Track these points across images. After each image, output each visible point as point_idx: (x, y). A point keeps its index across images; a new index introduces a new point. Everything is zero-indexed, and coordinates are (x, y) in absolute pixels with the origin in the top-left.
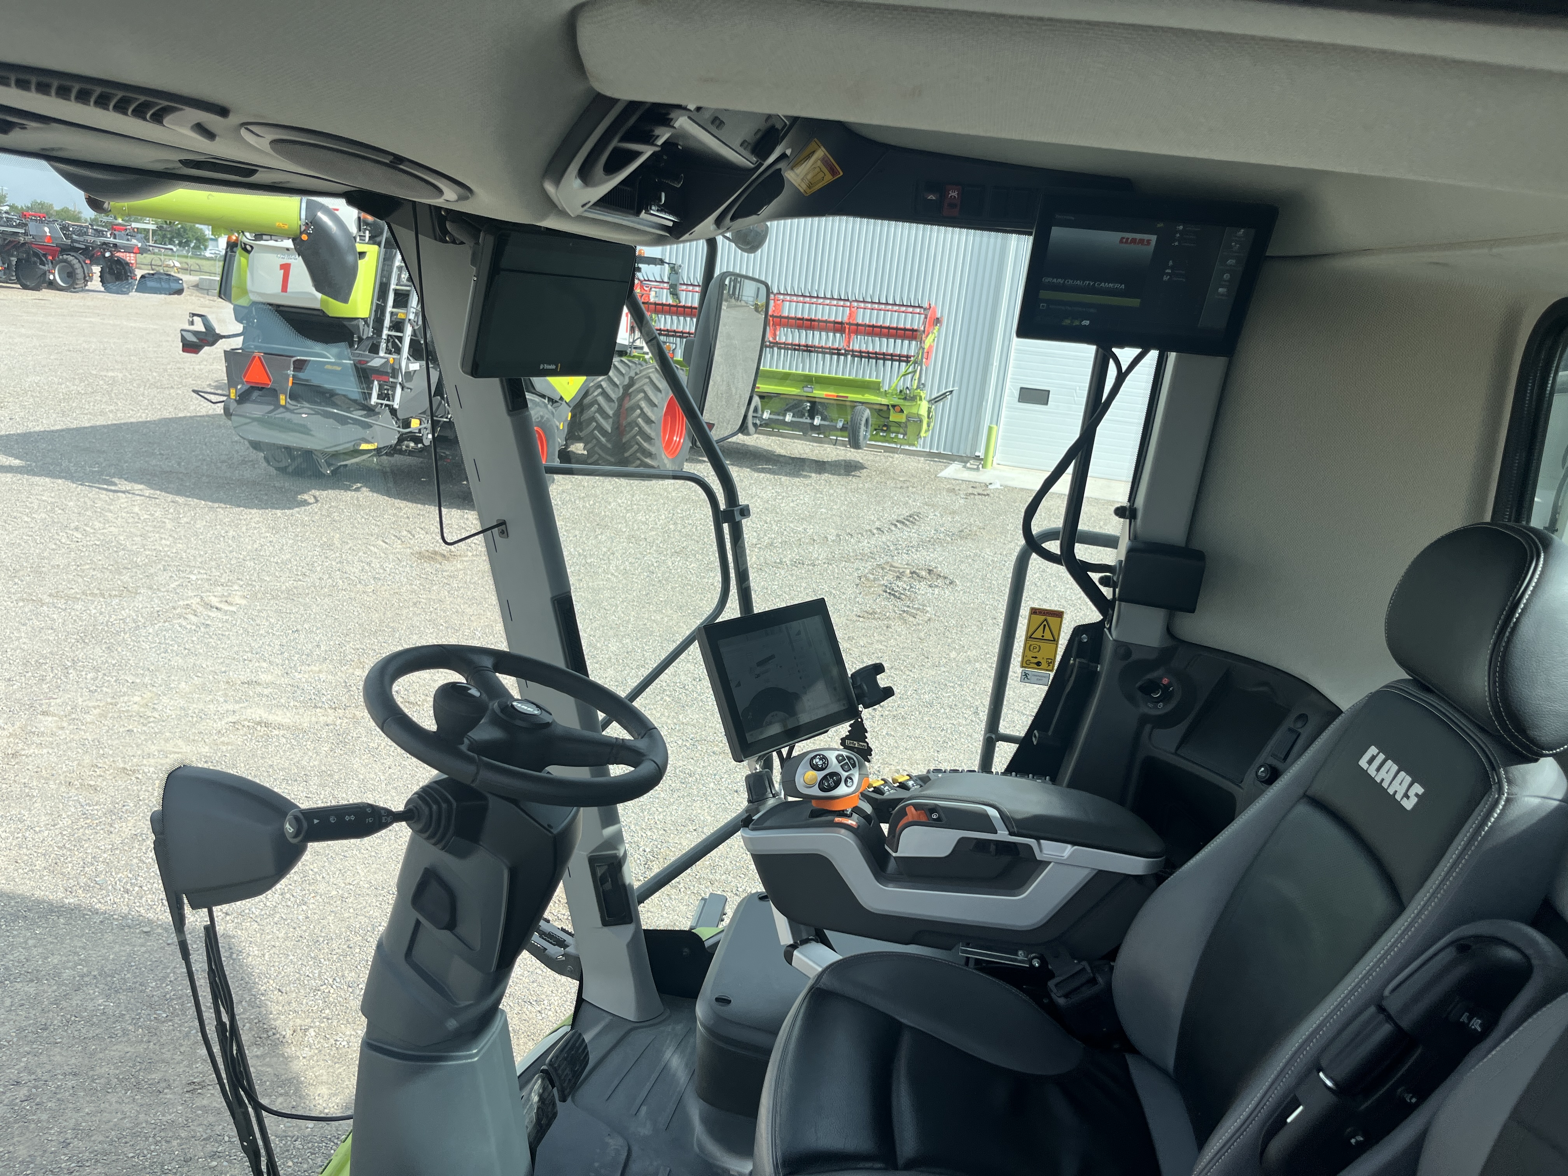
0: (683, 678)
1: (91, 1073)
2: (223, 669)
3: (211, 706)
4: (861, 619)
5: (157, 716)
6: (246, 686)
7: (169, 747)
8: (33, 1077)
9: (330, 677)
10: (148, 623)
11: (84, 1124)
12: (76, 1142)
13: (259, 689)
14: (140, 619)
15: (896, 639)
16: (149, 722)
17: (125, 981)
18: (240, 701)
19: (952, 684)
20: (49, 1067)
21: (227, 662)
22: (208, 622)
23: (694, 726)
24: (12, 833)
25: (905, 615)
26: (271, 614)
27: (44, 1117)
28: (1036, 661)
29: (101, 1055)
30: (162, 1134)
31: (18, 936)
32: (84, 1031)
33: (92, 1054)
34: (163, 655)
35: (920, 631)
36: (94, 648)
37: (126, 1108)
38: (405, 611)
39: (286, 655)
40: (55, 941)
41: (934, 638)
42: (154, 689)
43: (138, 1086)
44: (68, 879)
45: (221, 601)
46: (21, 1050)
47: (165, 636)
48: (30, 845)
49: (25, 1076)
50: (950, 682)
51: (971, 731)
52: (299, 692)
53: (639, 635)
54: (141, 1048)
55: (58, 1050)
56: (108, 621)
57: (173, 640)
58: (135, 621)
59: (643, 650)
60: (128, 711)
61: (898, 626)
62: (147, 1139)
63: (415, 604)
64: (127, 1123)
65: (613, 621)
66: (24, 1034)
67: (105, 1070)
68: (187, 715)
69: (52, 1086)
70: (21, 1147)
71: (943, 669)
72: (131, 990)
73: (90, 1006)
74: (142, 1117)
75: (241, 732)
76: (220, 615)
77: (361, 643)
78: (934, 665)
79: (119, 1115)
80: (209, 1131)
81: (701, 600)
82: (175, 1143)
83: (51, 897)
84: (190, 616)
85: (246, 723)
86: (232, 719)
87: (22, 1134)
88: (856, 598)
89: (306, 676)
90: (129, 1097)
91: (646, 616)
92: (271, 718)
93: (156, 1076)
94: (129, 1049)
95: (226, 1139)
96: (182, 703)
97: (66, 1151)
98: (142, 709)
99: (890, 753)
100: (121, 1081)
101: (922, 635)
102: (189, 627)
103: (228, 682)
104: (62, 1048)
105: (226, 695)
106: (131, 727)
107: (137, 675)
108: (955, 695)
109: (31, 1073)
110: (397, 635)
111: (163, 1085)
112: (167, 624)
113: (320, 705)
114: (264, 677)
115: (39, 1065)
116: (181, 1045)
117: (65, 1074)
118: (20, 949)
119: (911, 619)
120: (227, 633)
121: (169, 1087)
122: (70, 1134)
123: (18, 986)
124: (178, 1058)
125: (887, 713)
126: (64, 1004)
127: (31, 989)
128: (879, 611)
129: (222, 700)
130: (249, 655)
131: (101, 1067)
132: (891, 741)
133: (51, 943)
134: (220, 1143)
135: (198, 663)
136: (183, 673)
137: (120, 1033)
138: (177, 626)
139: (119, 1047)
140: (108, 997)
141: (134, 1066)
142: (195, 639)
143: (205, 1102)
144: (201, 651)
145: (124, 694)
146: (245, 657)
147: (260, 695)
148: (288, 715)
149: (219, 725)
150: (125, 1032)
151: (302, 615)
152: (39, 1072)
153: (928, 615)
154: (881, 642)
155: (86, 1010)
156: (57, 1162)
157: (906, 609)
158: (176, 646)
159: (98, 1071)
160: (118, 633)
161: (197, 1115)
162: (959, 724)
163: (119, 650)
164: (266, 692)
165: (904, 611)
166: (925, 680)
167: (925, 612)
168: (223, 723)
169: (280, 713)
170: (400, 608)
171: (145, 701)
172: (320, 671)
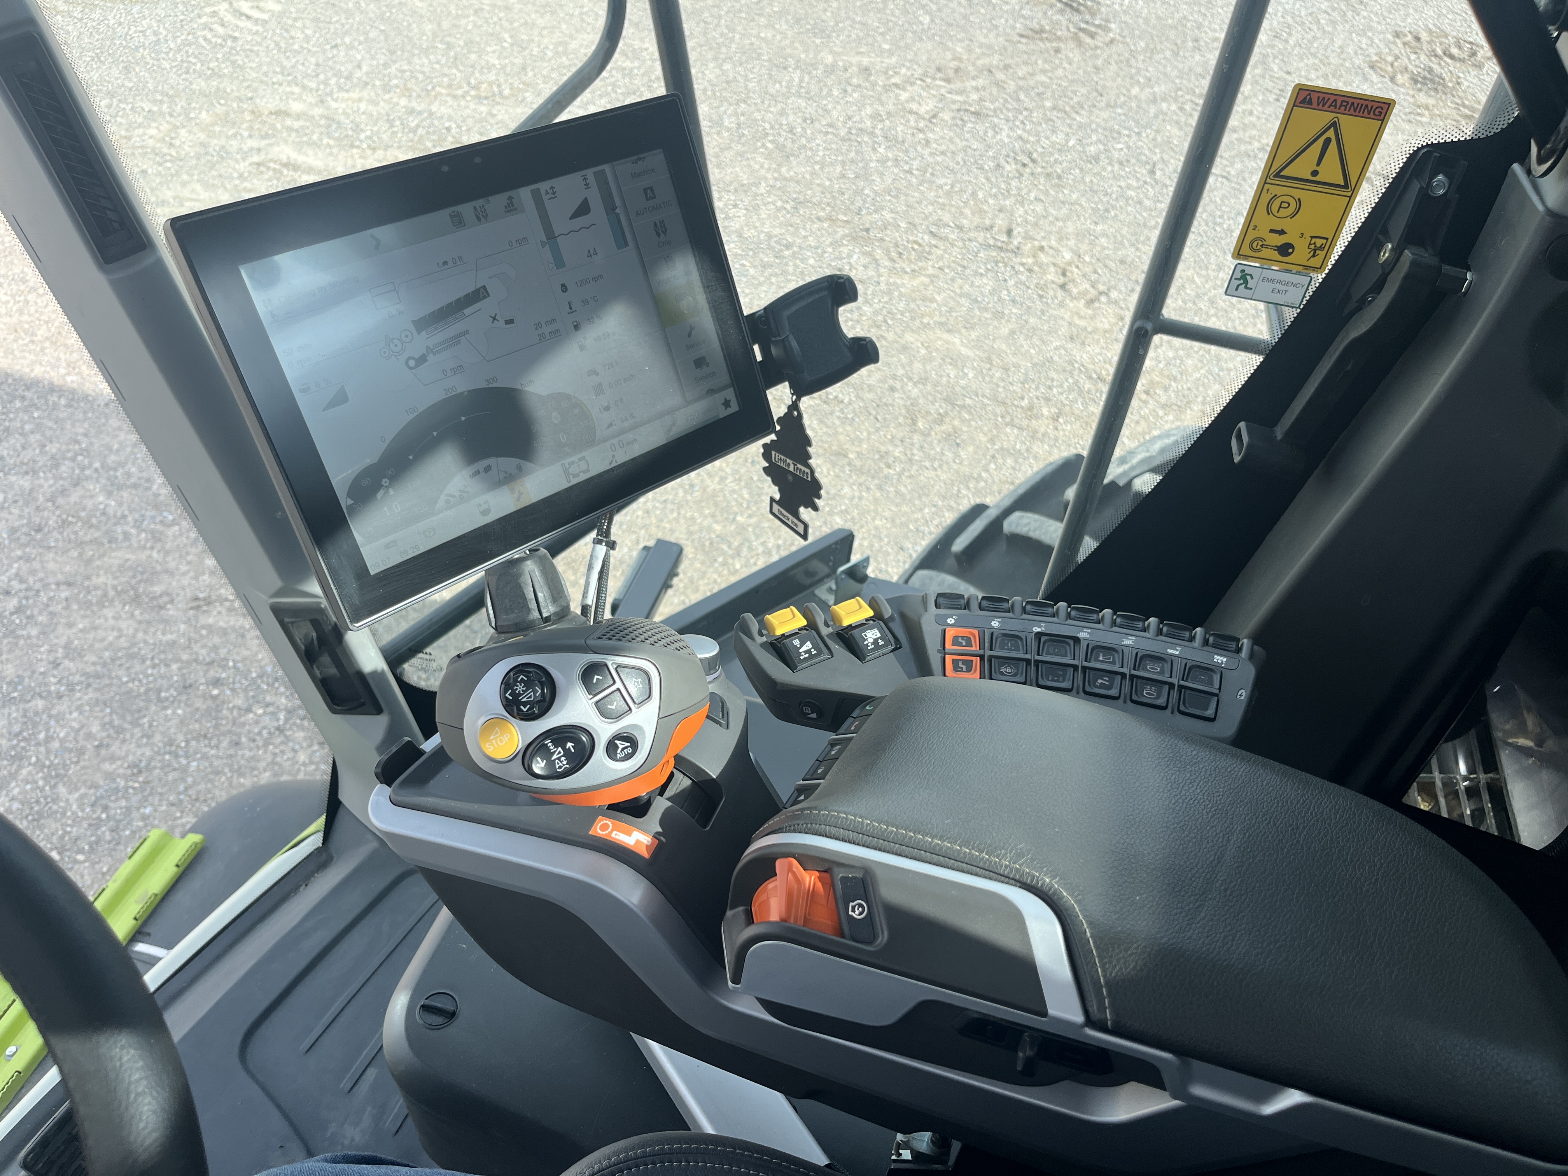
0: (791, 118)
1: (86, 583)
2: (250, 95)
3: (234, 142)
4: (1024, 40)
5: (174, 154)
6: (274, 117)
7: (186, 193)
8: (24, 586)
9: (370, 107)
10: (170, 36)
11: (76, 642)
12: (66, 662)
13: (288, 122)
14: (161, 30)
15: (1064, 69)
16: (166, 161)
17: (128, 475)
18: (265, 136)
19: (1126, 132)
20: (41, 575)
21: (255, 85)
22: (237, 34)
23: (798, 182)
24: (13, 296)
25: (1081, 35)
26: (308, 23)
27: (34, 632)
28: (1280, 240)
29: (98, 563)
30: (162, 656)
31: (14, 419)
32: (81, 533)
33: (89, 561)
34: (184, 76)
35: (1097, 57)
36: (110, 68)
37: (123, 625)
38: (463, 22)
39: (322, 77)
40: (55, 426)
41: (1114, 67)
42: (172, 119)
43: (136, 600)
44: (72, 352)
45: (252, 7)
46: (13, 554)
47: (187, 52)
48: (32, 310)
49: (15, 584)
50: (1125, 128)
51: (1141, 196)
52: (334, 126)
53: (744, 58)
54: (143, 556)
55: (51, 555)
56: (127, 34)
57: (196, 57)
58: (156, 33)
59: (747, 80)
60: (142, 147)
61: (1070, 51)
62: (144, 661)
63: (476, 12)
64: (123, 643)
65: (714, 38)
66: (16, 536)
67: (102, 580)
68: (207, 153)
69: (44, 597)
70: (10, 666)
71: (1119, 111)
72: (135, 486)
73: (90, 504)
74: (140, 635)
75: (266, 176)
76: (249, 24)
77: (410, 63)
78: (1108, 105)
79: (115, 634)
80: (213, 655)
81: (825, 10)
82: (175, 667)
83: (52, 374)
84: (216, 27)
85: (272, 165)
86: (256, 159)
87: (10, 651)
88: (1021, 9)
89: (344, 105)
90: (126, 613)
91: (754, 32)
92: (300, 159)
93: (158, 589)
94: (129, 556)
95: (231, 664)
96: (202, 137)
97: (55, 672)
98: (158, 145)
99: (1036, 224)
100: (119, 593)
101: (1099, 62)
102: (214, 40)
103: (253, 112)
104: (56, 553)
105: (251, 128)
106: (145, 167)
107: (155, 101)
108: (1129, 148)
109: (22, 581)
110: (452, 54)
111: (166, 599)
112: (190, 37)
113: (357, 143)
114: (296, 107)
115: (33, 572)
116: (188, 553)
117: (58, 584)
118: (17, 436)
119: (1088, 40)
120: (256, 48)
121: (172, 602)
122: (60, 652)
123: (13, 479)
124: (184, 568)
125: (1039, 170)
126: (60, 501)
127: (25, 483)
128: (1047, 28)
129: (246, 134)
130: (280, 77)
131: (98, 576)
132: (1039, 208)
133: (51, 428)
134: (224, 667)
135: (221, 86)
136: (204, 100)
137: (120, 537)
138: (201, 40)
139: (119, 554)
140: (109, 494)
141: (134, 577)
142: (220, 56)
143: (211, 621)
144: (226, 71)
145: (140, 126)
146: (275, 80)
147: (290, 129)
148: (320, 155)
149: (242, 166)
150: (127, 536)
151: (343, 25)
152: (31, 580)
153: (1111, 35)
154: (1043, 71)
155: (84, 509)
156: (46, 684)
157: (1083, 25)
158: (199, 65)
159: (95, 581)
160: (137, 49)
161: (202, 636)
162: (1129, 187)
163: (137, 69)
164: (297, 125)
165: (1081, 29)
166: (1094, 126)
167: (1107, 30)
168: (247, 163)
169: (310, 152)
170: (458, 17)
171: (161, 135)
172: (360, 100)
